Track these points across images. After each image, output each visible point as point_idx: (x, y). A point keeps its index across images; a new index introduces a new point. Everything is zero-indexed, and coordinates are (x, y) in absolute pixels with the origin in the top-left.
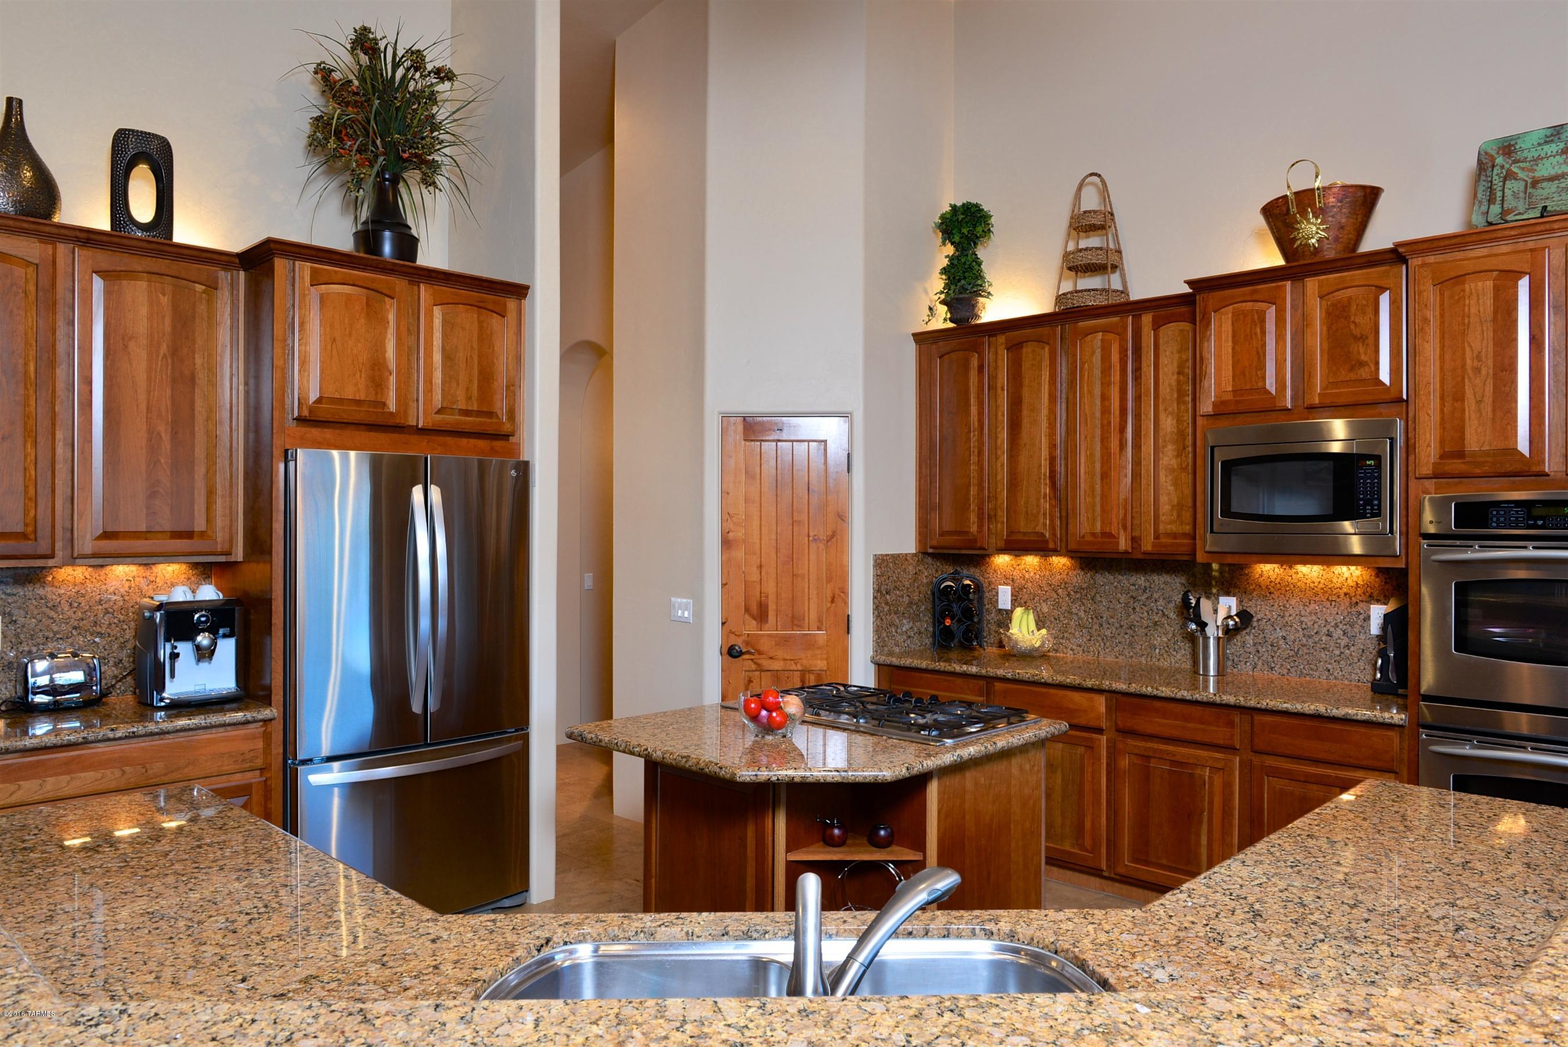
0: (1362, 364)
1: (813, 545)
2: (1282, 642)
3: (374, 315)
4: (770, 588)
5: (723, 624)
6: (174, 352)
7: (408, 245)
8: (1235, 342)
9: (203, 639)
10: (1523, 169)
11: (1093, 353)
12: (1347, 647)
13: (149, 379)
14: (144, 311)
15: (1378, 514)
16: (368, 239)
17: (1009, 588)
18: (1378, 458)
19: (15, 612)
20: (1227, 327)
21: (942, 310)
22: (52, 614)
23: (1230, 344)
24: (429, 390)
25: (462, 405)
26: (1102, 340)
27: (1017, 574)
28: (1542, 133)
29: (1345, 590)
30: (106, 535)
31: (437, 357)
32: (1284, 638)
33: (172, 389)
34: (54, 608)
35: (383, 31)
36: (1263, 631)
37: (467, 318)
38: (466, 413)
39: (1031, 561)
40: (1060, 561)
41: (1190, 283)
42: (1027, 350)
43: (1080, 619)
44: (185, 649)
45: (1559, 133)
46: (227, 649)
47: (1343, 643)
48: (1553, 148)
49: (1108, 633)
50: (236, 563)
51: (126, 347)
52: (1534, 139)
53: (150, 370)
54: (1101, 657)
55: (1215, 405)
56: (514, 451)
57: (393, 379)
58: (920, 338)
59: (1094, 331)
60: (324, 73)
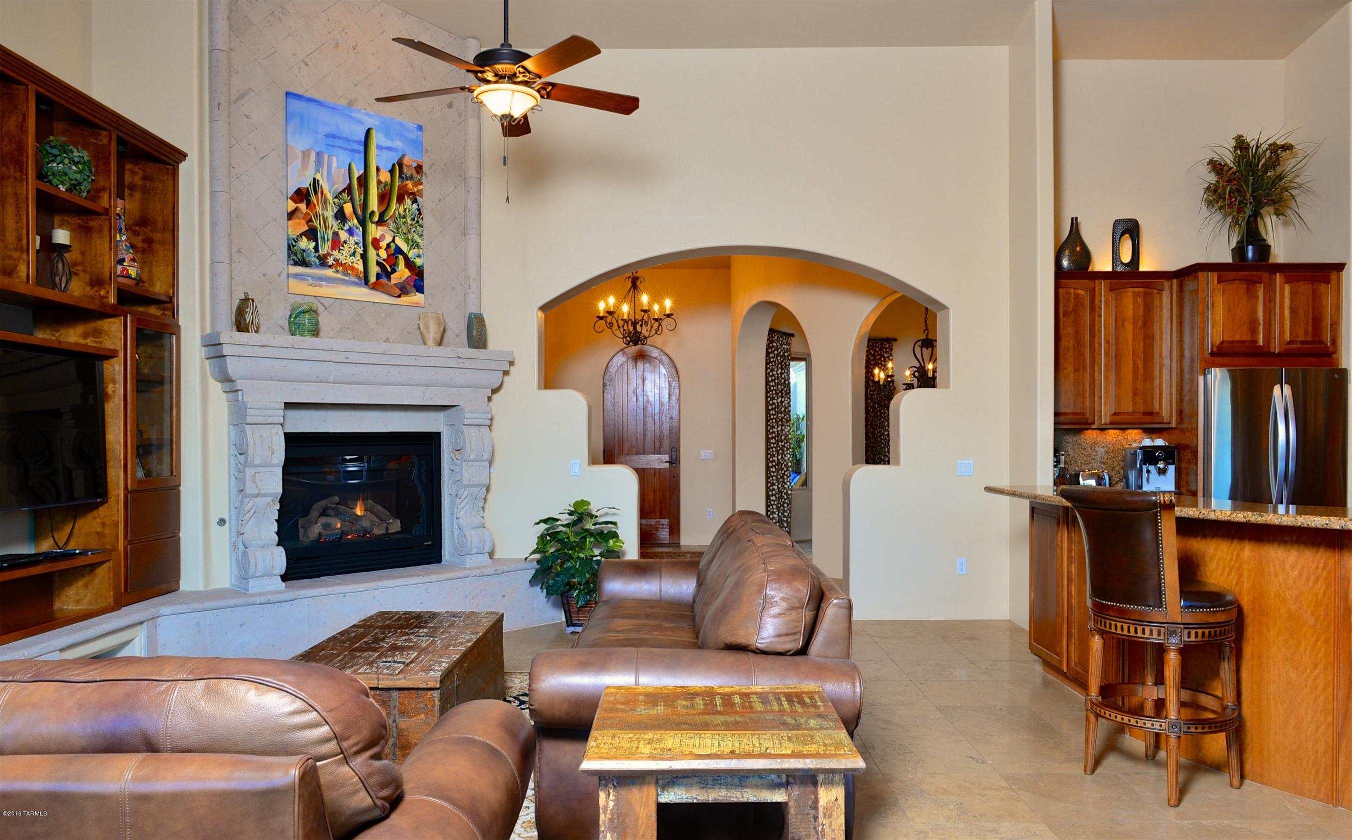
3: (1251, 295)
6: (1145, 324)
7: (1264, 249)
9: (1161, 465)
13: (1134, 339)
14: (1131, 307)
16: (1239, 251)
19: (1069, 450)
22: (1084, 452)
24: (1282, 332)
25: (1302, 338)
30: (1115, 414)
31: (1287, 313)
33: (1144, 343)
34: (1084, 449)
35: (1251, 138)
37: (1305, 288)
38: (1302, 342)
44: (1152, 468)
46: (1171, 469)
50: (1172, 428)
51: (1123, 325)
53: (1134, 334)
56: (1337, 361)
57: (1261, 327)
60: (1216, 166)
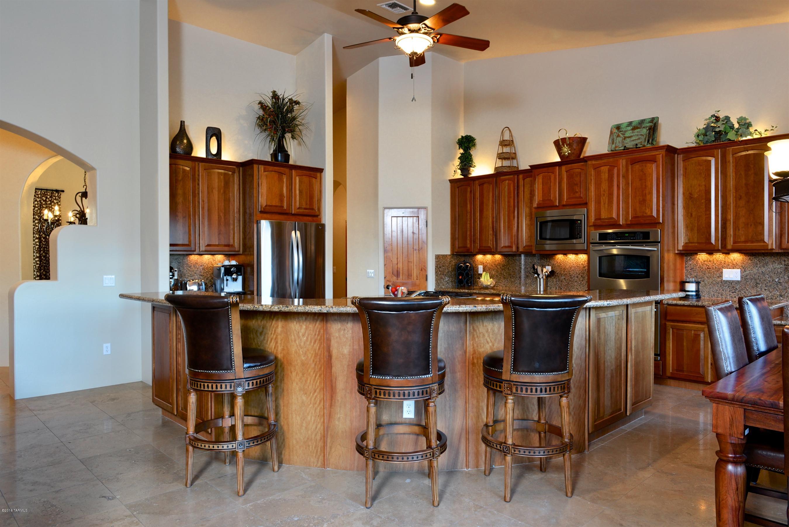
0: (577, 192)
1: (415, 252)
2: (564, 280)
3: (281, 180)
4: (400, 265)
5: (385, 278)
6: (225, 192)
7: (287, 157)
8: (543, 185)
9: (234, 276)
10: (622, 134)
11: (505, 187)
12: (582, 281)
13: (218, 200)
14: (217, 181)
15: (581, 238)
16: (274, 155)
17: (482, 266)
18: (581, 221)
19: (181, 268)
20: (541, 181)
21: (459, 172)
22: (189, 269)
23: (541, 185)
24: (295, 202)
25: (304, 206)
26: (508, 183)
27: (484, 261)
28: (627, 123)
29: (582, 263)
30: (208, 245)
31: (298, 192)
32: (565, 279)
33: (224, 203)
34: (190, 267)
35: (280, 93)
36: (559, 277)
37: (306, 179)
38: (305, 209)
39: (489, 257)
40: (498, 257)
41: (530, 166)
42: (485, 186)
43: (504, 276)
44: (229, 278)
45: (631, 124)
46: (240, 278)
47: (581, 279)
48: (630, 128)
49: (513, 280)
50: (240, 254)
51: (212, 191)
52: (625, 125)
53: (218, 197)
54: (511, 288)
55: (537, 204)
56: (320, 220)
57: (285, 199)
58: (451, 181)
59: (505, 180)
60: (262, 105)
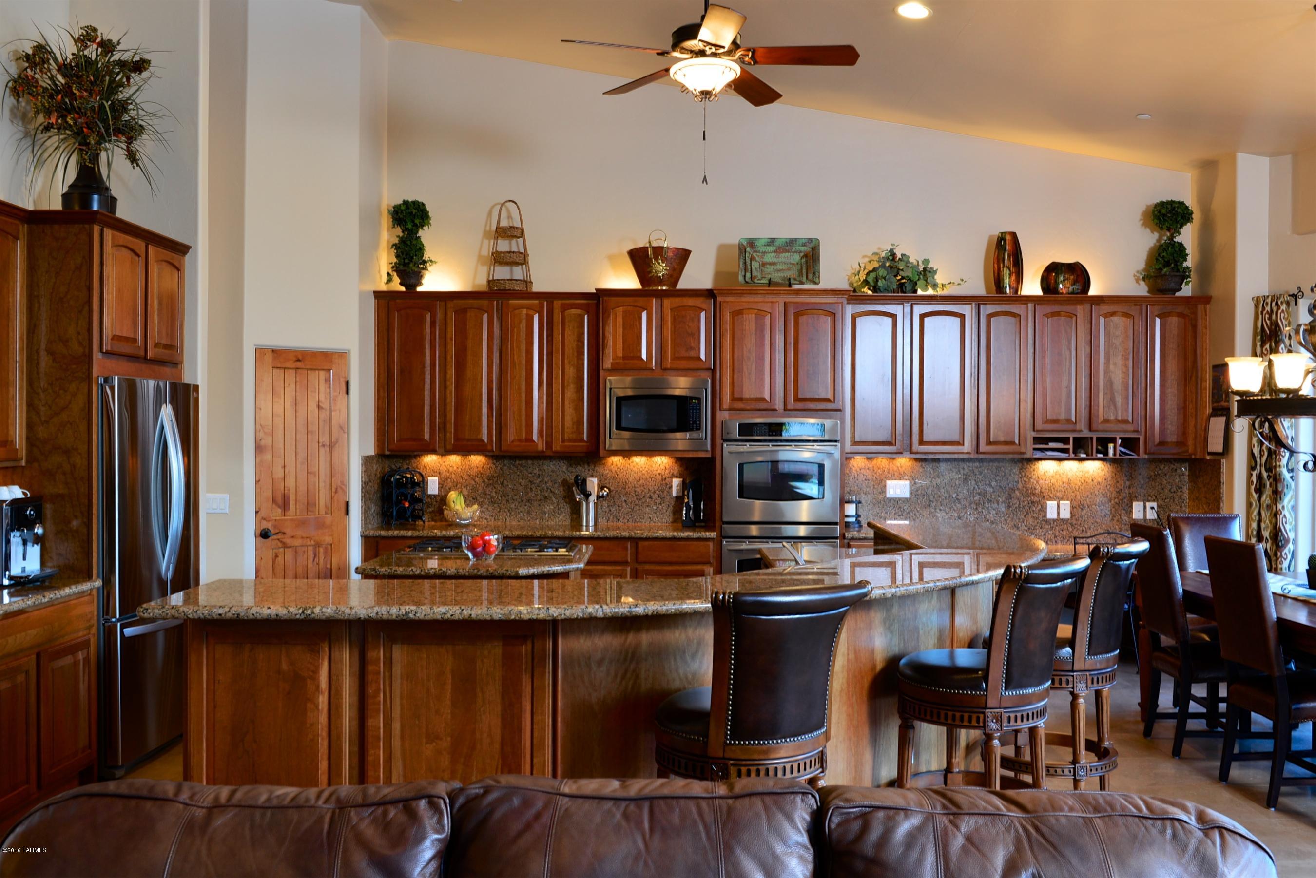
0: (691, 348)
1: (322, 450)
2: (624, 504)
4: (291, 483)
5: (257, 512)
7: (111, 202)
10: (758, 256)
11: (520, 322)
12: (660, 504)
15: (699, 428)
17: (436, 478)
18: (699, 399)
20: (620, 320)
21: (395, 276)
24: (153, 330)
25: (164, 340)
26: (527, 315)
27: (443, 469)
28: (766, 240)
29: (659, 471)
32: (625, 501)
36: (613, 498)
37: (166, 272)
38: (165, 347)
39: (454, 460)
40: (477, 460)
41: (597, 290)
42: (471, 314)
43: (492, 497)
45: (773, 242)
47: (658, 502)
48: (771, 249)
49: (513, 506)
50: (23, 469)
52: (763, 242)
54: (508, 523)
55: (612, 363)
56: (181, 375)
57: (139, 320)
59: (522, 307)
